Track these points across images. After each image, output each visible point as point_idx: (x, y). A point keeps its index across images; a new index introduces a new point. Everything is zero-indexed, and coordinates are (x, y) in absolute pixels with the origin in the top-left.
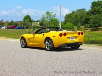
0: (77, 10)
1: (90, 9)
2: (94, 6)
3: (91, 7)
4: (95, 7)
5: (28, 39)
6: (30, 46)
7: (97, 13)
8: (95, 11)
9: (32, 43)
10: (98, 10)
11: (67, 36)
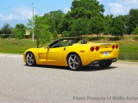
0: (51, 13)
1: (70, 10)
2: (75, 7)
3: (71, 8)
4: (77, 8)
5: (39, 54)
6: (42, 64)
7: (80, 16)
8: (77, 13)
9: (44, 60)
10: (81, 12)
11: (100, 50)
